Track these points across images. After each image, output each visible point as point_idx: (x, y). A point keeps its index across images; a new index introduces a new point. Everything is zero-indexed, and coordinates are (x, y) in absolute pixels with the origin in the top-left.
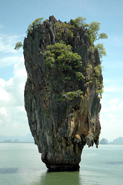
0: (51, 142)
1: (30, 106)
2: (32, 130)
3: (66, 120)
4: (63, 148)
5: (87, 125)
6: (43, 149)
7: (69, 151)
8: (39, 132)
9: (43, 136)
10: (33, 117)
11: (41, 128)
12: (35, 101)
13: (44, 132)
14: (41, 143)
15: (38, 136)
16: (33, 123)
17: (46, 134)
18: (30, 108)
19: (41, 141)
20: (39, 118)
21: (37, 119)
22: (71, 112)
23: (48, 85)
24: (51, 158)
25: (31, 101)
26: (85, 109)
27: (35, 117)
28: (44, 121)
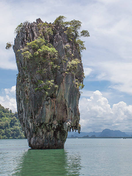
0: (33, 128)
1: (18, 97)
2: (20, 119)
3: (42, 107)
4: (44, 133)
5: (65, 112)
6: (28, 135)
7: (50, 137)
8: (25, 120)
9: (27, 123)
10: (21, 106)
11: (25, 116)
12: (21, 93)
13: (27, 119)
14: (27, 130)
15: (24, 124)
16: (21, 112)
17: (29, 121)
18: (18, 99)
19: (26, 127)
20: (24, 107)
21: (23, 108)
22: (46, 100)
23: (28, 77)
24: (33, 143)
25: (19, 92)
26: (62, 97)
27: (22, 106)
28: (27, 110)
